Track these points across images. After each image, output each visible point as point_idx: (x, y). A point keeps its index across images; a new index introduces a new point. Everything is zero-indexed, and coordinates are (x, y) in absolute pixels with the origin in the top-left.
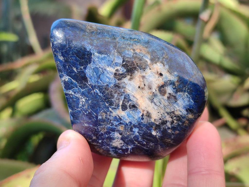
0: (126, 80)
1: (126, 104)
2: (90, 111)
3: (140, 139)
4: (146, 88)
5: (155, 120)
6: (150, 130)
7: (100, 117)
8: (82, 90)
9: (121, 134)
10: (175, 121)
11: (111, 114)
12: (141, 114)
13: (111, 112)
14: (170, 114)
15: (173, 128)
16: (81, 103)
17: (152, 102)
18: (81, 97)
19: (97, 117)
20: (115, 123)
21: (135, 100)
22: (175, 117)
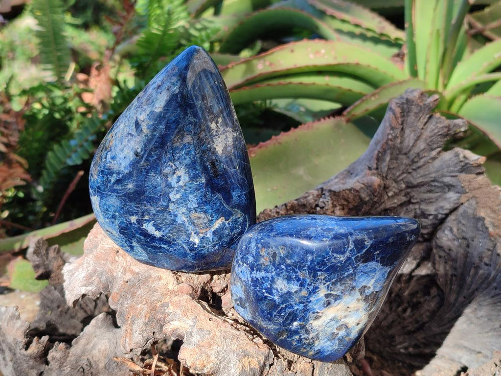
0: (358, 295)
1: (332, 297)
2: (328, 264)
3: (288, 310)
4: (347, 313)
5: (312, 324)
6: (300, 320)
7: (319, 273)
8: (353, 258)
9: (296, 292)
10: (308, 341)
11: (322, 284)
12: (319, 311)
13: (324, 284)
14: (317, 337)
15: (300, 340)
16: (338, 256)
17: (331, 319)
18: (346, 256)
19: (320, 270)
20: (311, 288)
21: (335, 305)
22: (313, 341)
